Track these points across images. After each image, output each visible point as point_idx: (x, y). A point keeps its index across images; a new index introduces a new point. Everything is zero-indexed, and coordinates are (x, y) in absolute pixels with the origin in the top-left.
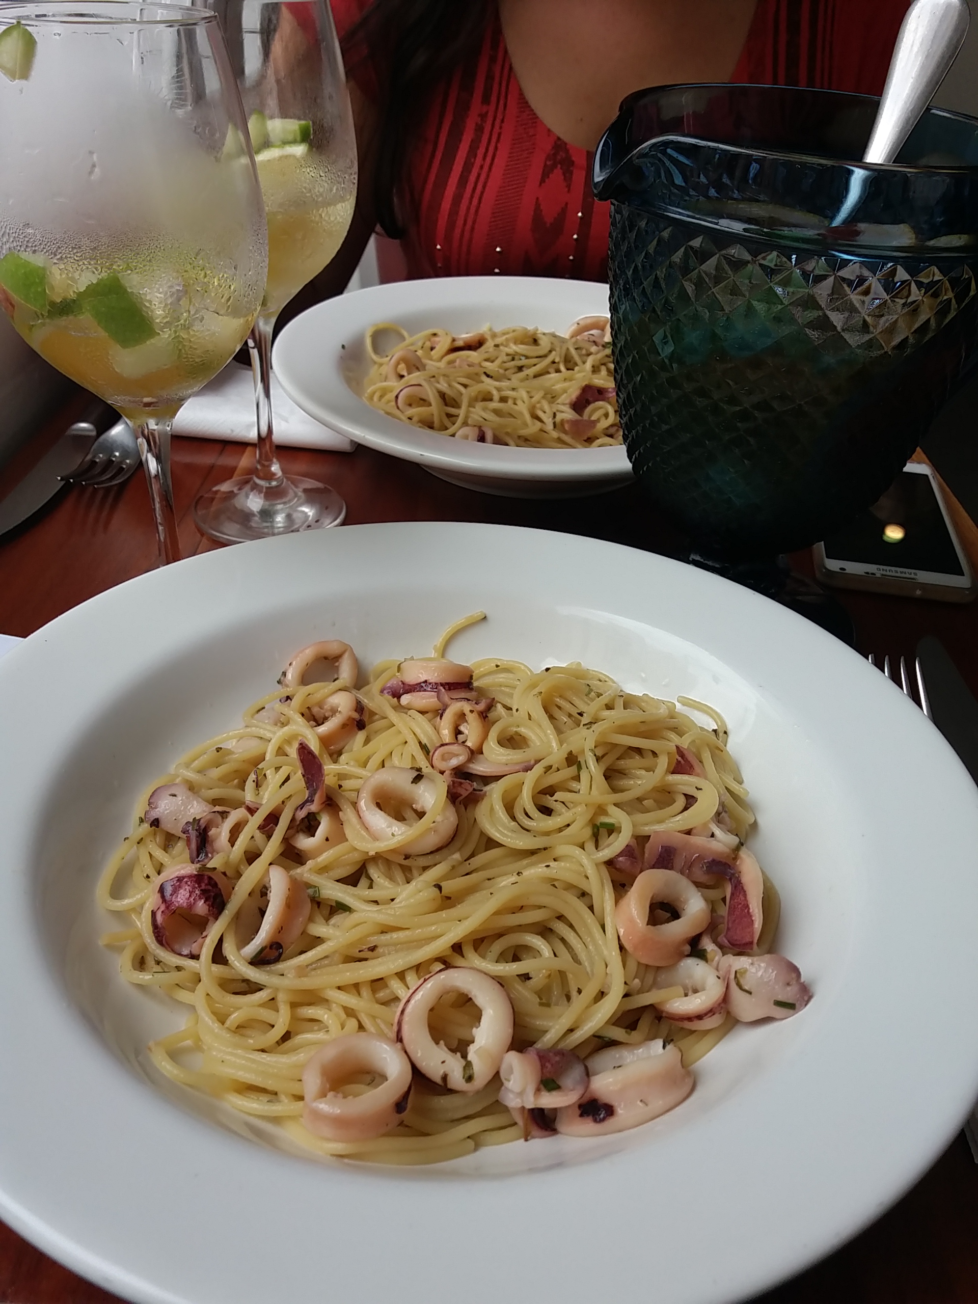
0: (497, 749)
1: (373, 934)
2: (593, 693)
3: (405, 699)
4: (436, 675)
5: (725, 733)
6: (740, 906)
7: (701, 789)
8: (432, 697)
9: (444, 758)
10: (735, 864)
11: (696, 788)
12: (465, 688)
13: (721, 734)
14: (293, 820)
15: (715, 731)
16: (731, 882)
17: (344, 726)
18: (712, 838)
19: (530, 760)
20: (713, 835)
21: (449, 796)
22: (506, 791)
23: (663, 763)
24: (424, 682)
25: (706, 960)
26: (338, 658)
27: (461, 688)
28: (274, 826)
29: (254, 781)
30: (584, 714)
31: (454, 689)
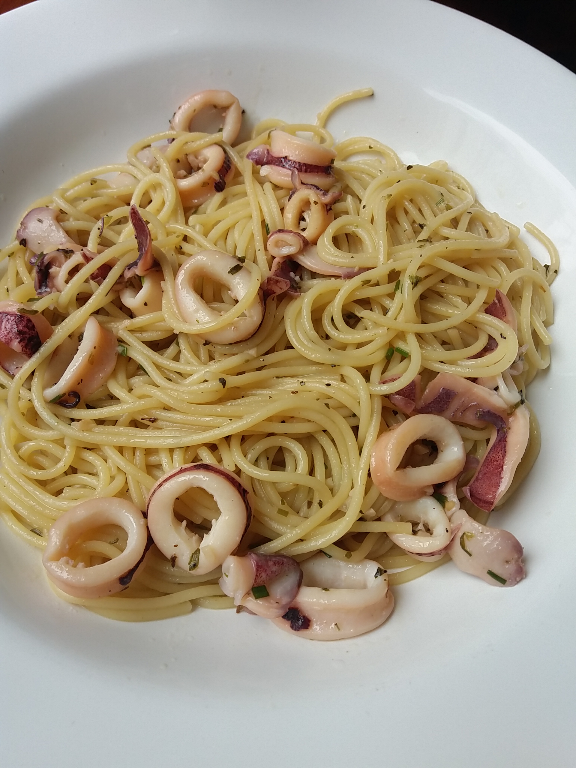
0: (329, 246)
1: (156, 408)
2: (443, 204)
3: (265, 170)
4: (297, 152)
5: (556, 272)
6: (495, 463)
7: (505, 338)
8: (286, 175)
9: (278, 244)
10: (508, 419)
11: (501, 334)
12: (322, 172)
13: (551, 272)
14: (122, 276)
15: (547, 267)
16: (498, 434)
17: (205, 184)
18: (495, 392)
19: (355, 267)
20: (496, 389)
21: (262, 293)
22: (321, 294)
23: (481, 297)
24: (284, 158)
25: (444, 506)
26: (225, 108)
27: (317, 172)
28: (102, 279)
29: (99, 229)
30: (425, 228)
31: (310, 172)
